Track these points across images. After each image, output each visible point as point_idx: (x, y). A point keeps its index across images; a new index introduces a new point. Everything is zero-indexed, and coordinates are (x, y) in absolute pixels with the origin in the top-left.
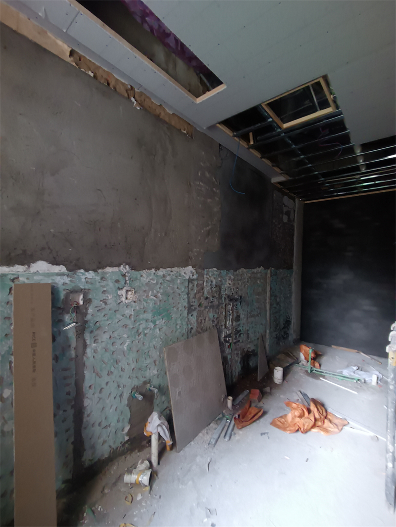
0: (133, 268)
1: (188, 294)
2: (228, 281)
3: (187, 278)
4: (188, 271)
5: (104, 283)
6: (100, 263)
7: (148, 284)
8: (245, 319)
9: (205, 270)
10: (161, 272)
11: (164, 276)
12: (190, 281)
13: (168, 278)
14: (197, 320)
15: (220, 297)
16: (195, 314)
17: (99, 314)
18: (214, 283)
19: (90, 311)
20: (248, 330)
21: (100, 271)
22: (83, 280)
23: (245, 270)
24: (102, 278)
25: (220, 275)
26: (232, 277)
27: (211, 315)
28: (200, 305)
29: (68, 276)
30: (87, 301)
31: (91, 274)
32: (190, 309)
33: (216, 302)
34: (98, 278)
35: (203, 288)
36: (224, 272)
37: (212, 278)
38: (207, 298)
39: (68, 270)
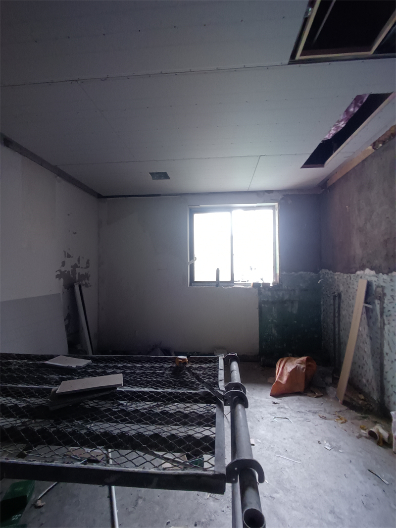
5: (392, 284)
6: (389, 268)
17: (389, 305)
19: (386, 301)
21: (389, 274)
22: (382, 280)
24: (391, 280)
29: (376, 277)
30: (384, 295)
31: (385, 276)
34: (389, 279)
39: (377, 273)
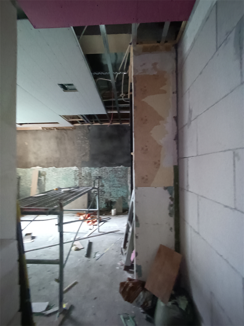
0: (56, 167)
1: (75, 175)
2: (95, 172)
3: (74, 170)
4: (75, 168)
6: (48, 166)
7: (60, 171)
8: (108, 188)
9: (83, 168)
10: (65, 168)
11: (65, 169)
12: (76, 171)
13: (67, 170)
14: (79, 183)
15: (91, 177)
16: (78, 181)
17: (48, 177)
18: (87, 172)
20: (110, 192)
21: (48, 168)
23: (107, 167)
24: (49, 170)
25: (90, 169)
26: (98, 170)
27: (86, 182)
28: (80, 178)
30: (46, 174)
31: (46, 169)
32: (76, 179)
33: (88, 178)
35: (81, 173)
36: (93, 168)
37: (86, 170)
38: (83, 177)
39: (43, 168)
